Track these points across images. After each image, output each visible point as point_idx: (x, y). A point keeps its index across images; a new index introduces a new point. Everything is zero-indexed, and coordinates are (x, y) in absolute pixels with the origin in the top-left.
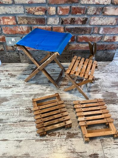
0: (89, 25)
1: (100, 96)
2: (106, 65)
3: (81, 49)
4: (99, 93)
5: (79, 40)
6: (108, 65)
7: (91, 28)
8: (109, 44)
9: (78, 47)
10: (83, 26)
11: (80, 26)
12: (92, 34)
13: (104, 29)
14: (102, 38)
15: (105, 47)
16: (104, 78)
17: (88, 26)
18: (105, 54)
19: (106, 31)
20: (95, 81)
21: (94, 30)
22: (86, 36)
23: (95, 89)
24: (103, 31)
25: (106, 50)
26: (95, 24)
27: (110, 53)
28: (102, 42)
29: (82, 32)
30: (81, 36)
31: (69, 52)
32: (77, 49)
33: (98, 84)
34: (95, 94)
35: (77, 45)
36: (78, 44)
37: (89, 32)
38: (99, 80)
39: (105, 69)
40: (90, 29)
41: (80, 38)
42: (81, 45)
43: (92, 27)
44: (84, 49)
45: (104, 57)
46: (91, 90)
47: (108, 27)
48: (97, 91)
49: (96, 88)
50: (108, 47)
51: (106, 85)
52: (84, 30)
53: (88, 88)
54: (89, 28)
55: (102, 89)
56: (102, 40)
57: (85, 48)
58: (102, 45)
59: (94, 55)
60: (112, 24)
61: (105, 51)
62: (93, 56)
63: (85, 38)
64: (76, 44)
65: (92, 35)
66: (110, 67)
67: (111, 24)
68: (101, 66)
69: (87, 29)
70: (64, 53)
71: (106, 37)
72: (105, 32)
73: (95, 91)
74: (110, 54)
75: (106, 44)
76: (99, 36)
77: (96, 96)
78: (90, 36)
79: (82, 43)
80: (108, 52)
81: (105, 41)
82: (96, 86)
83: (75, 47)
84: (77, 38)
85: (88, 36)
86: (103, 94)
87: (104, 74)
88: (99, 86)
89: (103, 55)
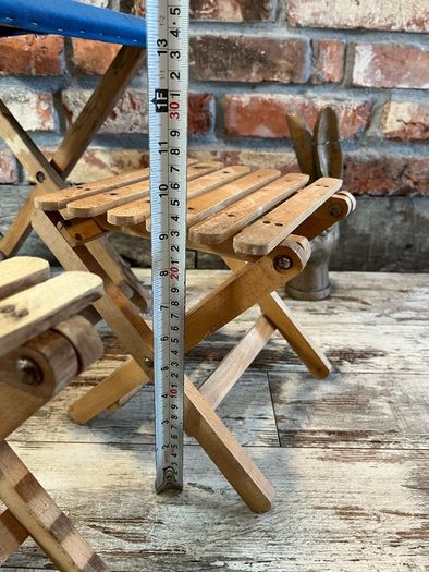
0: (289, 27)
1: (397, 487)
2: (416, 288)
4: (383, 453)
5: (233, 122)
7: (301, 45)
10: (250, 34)
11: (234, 33)
12: (309, 84)
13: (382, 55)
14: (371, 113)
15: (394, 173)
16: (407, 348)
17: (281, 33)
18: (398, 219)
19: (391, 65)
20: (347, 367)
21: (316, 57)
22: (274, 97)
23: (346, 422)
24: (373, 65)
25: (404, 194)
26: (324, 20)
28: (373, 142)
29: (246, 68)
30: (245, 98)
33: (371, 382)
34: (347, 460)
35: (225, 155)
36: (230, 149)
37: (291, 73)
38: (377, 360)
39: (409, 304)
40: (296, 51)
41: (240, 109)
42: (247, 156)
43: (305, 37)
45: (399, 242)
46: (313, 424)
47: (403, 42)
48: (365, 434)
49: (348, 417)
50: (416, 173)
52: (262, 60)
53: (282, 410)
54: (289, 42)
55: (402, 425)
56: (373, 130)
58: (375, 163)
60: (420, 23)
61: (399, 205)
63: (271, 112)
64: (222, 148)
65: (310, 93)
67: (414, 28)
68: (379, 289)
69: (279, 53)
71: (393, 105)
72: (388, 75)
73: (343, 435)
75: (398, 154)
76: (355, 102)
77: (354, 485)
78: (299, 98)
79: (255, 143)
80: (416, 207)
81: (395, 139)
82: (354, 401)
84: (221, 110)
85: (284, 97)
86: (419, 463)
87: (408, 328)
88: (381, 404)
89: (388, 230)
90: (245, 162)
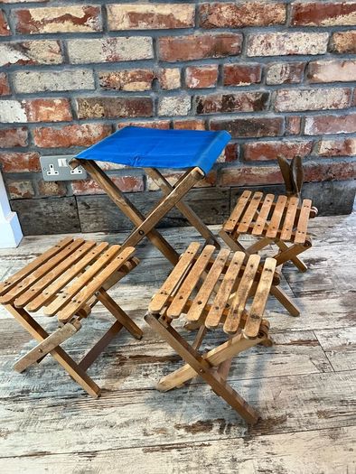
0: (275, 112)
1: (336, 306)
2: (336, 225)
3: (256, 181)
4: (331, 296)
5: (248, 155)
6: (339, 223)
7: (281, 120)
8: (335, 163)
9: (247, 177)
10: (257, 117)
11: (250, 117)
12: (285, 135)
13: (317, 121)
14: (313, 146)
15: (324, 171)
16: (335, 256)
17: (271, 115)
18: (326, 192)
19: (322, 125)
20: (312, 266)
21: (287, 124)
22: (268, 142)
23: (316, 287)
24: (314, 126)
25: (329, 180)
26: (291, 108)
27: (341, 189)
28: (314, 158)
29: (255, 131)
30: (254, 144)
31: (224, 192)
32: (245, 181)
33: (323, 272)
34: (319, 299)
35: (245, 170)
36: (246, 167)
37: (276, 132)
38: (324, 262)
39: (334, 234)
40: (278, 123)
41: (252, 149)
42: (255, 170)
43: (283, 116)
44: (265, 182)
45: (327, 202)
46: (304, 289)
47: (327, 114)
48: (324, 291)
50: (334, 171)
51: (346, 274)
52: (262, 127)
53: (292, 285)
54: (275, 120)
55: (336, 286)
56: (314, 152)
57: (268, 178)
58: (316, 167)
59: (296, 192)
60: (336, 105)
61: (327, 185)
63: (267, 149)
64: (243, 167)
65: (284, 140)
66: (350, 228)
67: (333, 108)
68: (319, 227)
69: (270, 124)
70: (210, 196)
71: (323, 142)
72: (320, 129)
73: (316, 292)
74: (340, 193)
75: (326, 163)
76: (306, 142)
78: (280, 142)
79: (259, 163)
80: (334, 186)
81: (324, 156)
82: (318, 279)
83: (240, 178)
84: (243, 150)
85: (272, 143)
86: (343, 298)
87: (334, 246)
88: (327, 279)
89: (322, 197)
90: (254, 172)
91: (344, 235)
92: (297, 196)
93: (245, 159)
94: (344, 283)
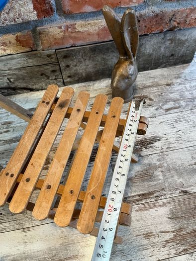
1: (165, 219)
2: (174, 81)
3: (84, 39)
4: (160, 202)
5: (67, 5)
6: (178, 77)
8: (181, 8)
9: (73, 35)
15: (167, 20)
16: (170, 132)
18: (168, 43)
20: (145, 152)
23: (145, 187)
25: (171, 30)
27: (183, 38)
31: (49, 56)
32: (71, 42)
33: (154, 160)
34: (147, 209)
35: (67, 27)
36: (69, 22)
38: (156, 144)
39: (171, 96)
42: (80, 25)
44: (96, 39)
45: (168, 54)
48: (152, 193)
49: (146, 184)
50: (179, 18)
51: (179, 163)
55: (167, 185)
57: (98, 34)
58: (157, 16)
59: (130, 58)
61: (169, 36)
62: (127, 63)
64: (64, 22)
66: (188, 85)
68: (157, 85)
70: (31, 62)
73: (145, 196)
74: (184, 42)
75: (170, 9)
77: (149, 222)
79: (84, 16)
80: (178, 35)
82: (148, 174)
83: (64, 38)
86: (173, 204)
87: (172, 116)
88: (158, 173)
89: (162, 50)
90: (80, 29)
91: (182, 97)
92: (131, 63)
93: (64, 12)
94: (176, 178)
